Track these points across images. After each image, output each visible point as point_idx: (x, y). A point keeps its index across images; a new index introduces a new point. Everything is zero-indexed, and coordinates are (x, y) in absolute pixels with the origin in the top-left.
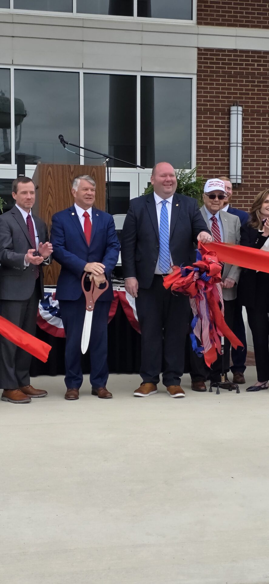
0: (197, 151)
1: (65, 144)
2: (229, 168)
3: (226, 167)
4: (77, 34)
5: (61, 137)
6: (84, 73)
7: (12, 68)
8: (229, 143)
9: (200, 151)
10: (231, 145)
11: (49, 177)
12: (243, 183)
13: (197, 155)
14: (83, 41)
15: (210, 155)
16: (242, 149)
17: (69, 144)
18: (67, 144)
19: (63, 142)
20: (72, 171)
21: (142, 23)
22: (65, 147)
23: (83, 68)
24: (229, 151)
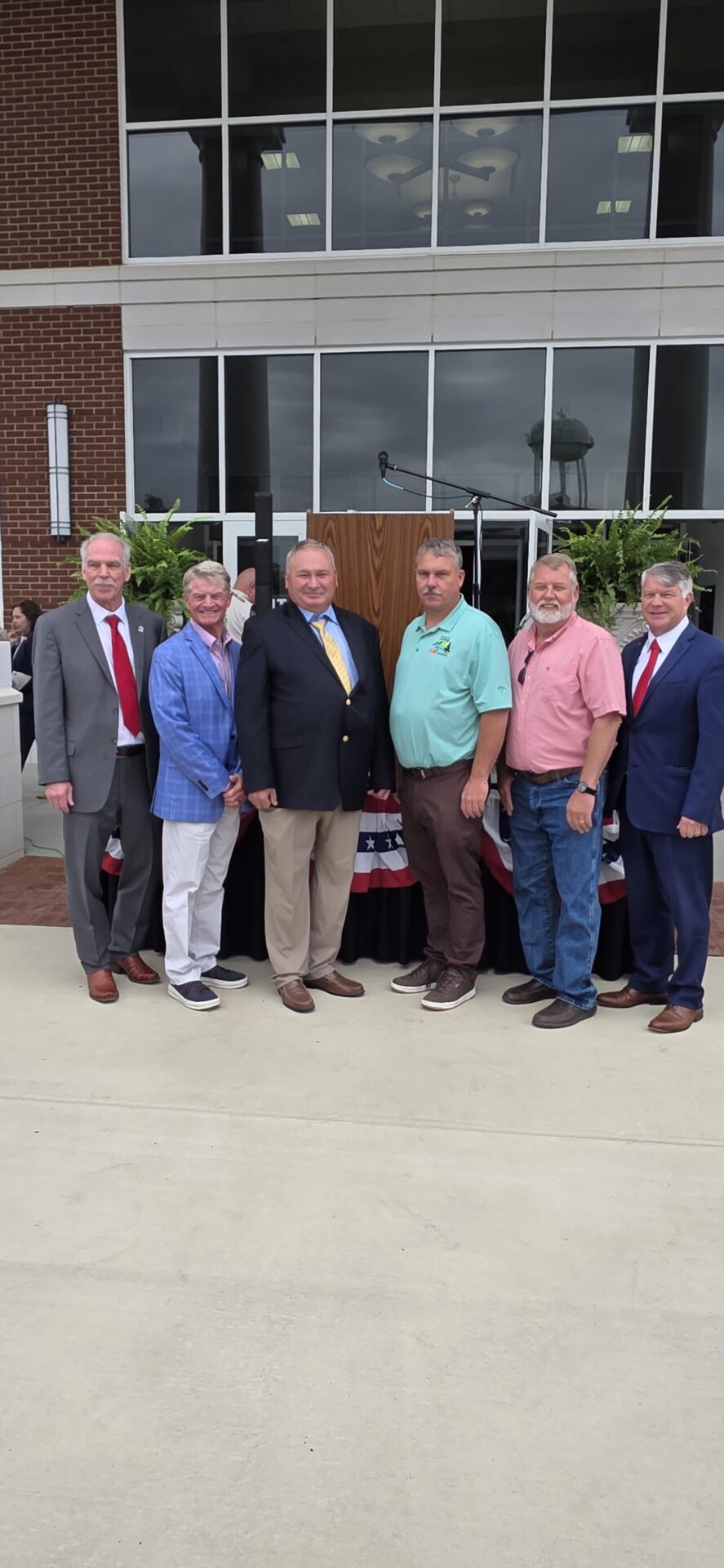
1: (387, 469)
4: (543, 280)
5: (383, 456)
6: (555, 349)
7: (432, 349)
14: (555, 291)
17: (397, 469)
18: (392, 469)
19: (383, 466)
21: (664, 249)
22: (383, 476)
23: (552, 340)
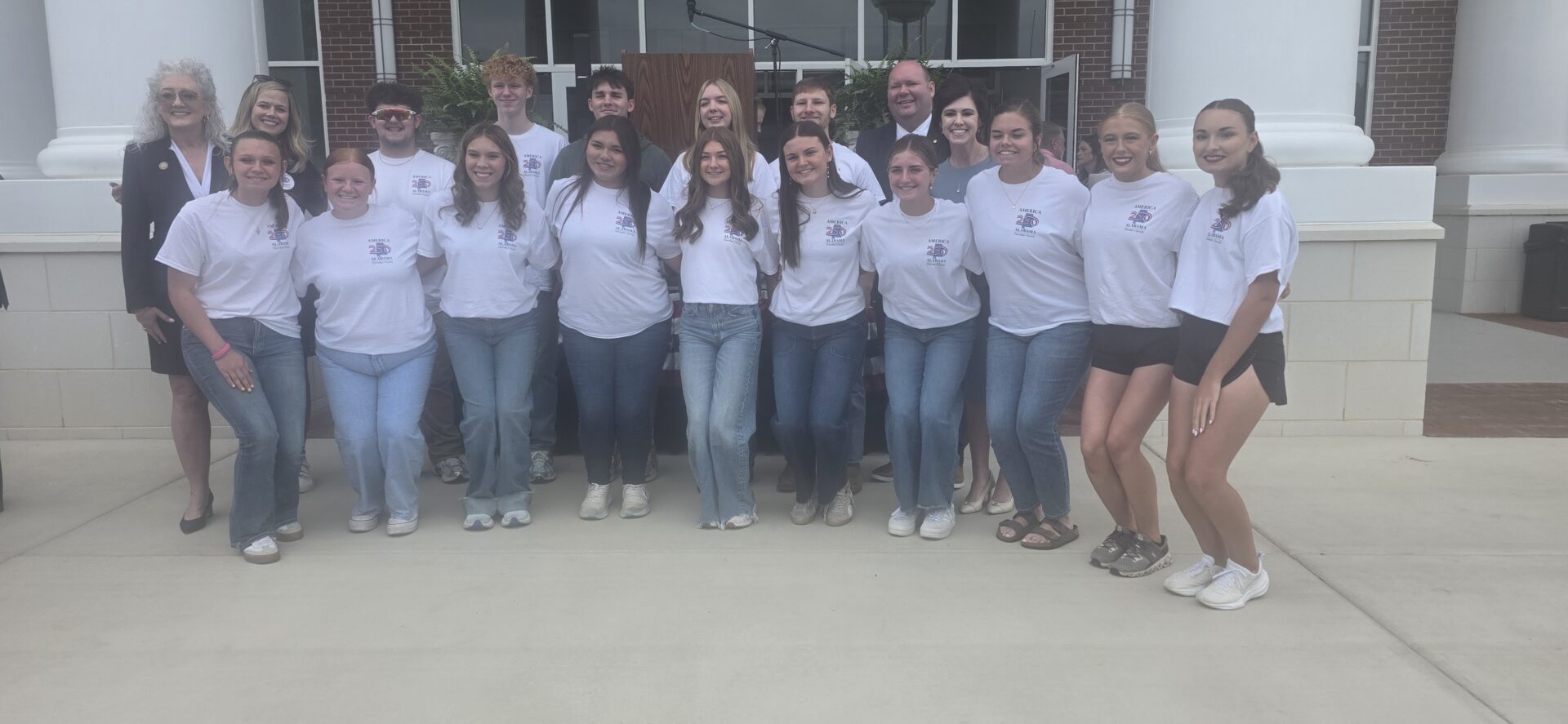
0: (1055, 27)
2: (1110, 54)
3: (1105, 51)
8: (1112, 10)
9: (1060, 27)
10: (1116, 13)
12: (1135, 78)
13: (1055, 34)
15: (1077, 33)
16: (1135, 19)
17: (703, 15)
19: (691, 12)
20: (686, 65)
22: (691, 21)
24: (1111, 25)
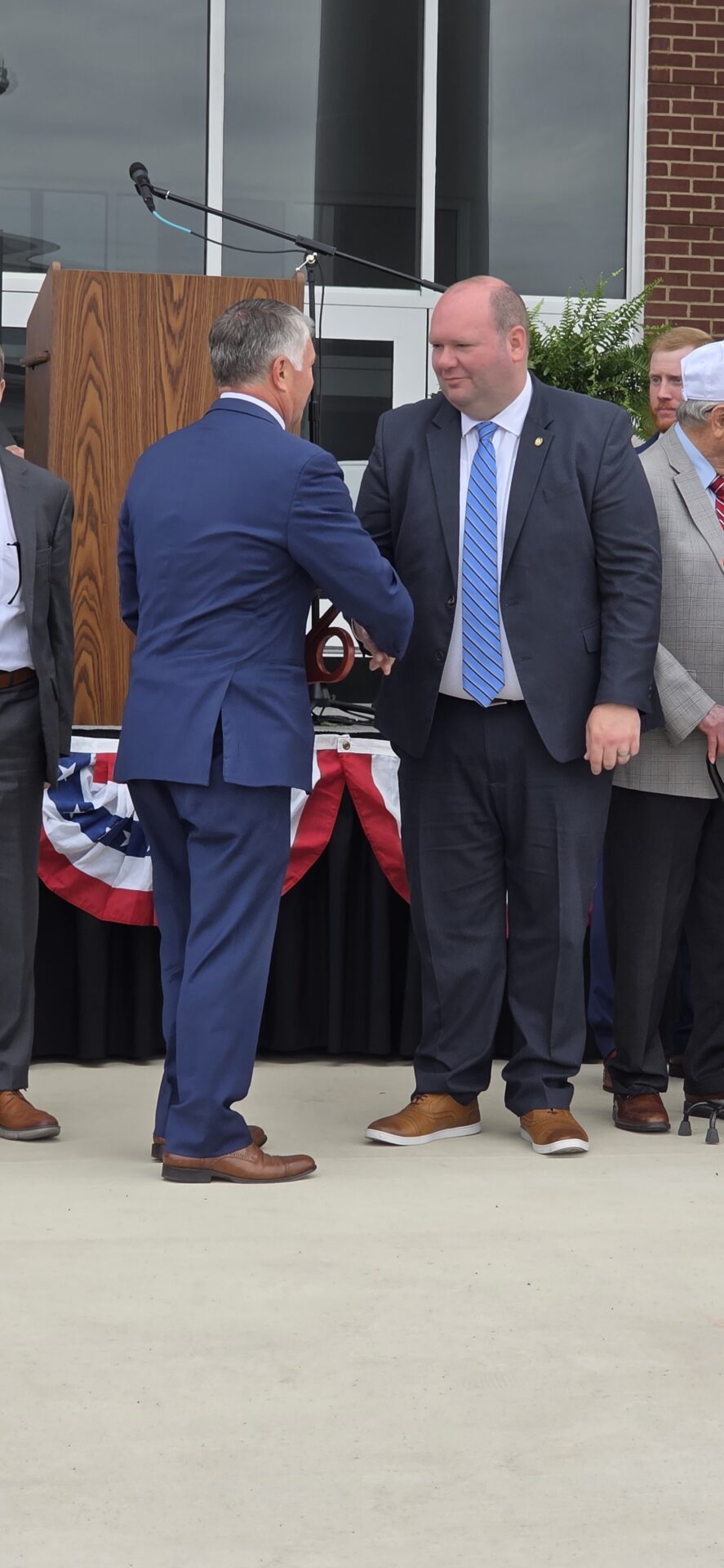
0: (649, 232)
1: (154, 197)
5: (139, 173)
9: (660, 233)
11: (92, 315)
13: (649, 248)
15: (697, 249)
17: (169, 197)
18: (162, 196)
19: (146, 189)
20: (176, 298)
22: (152, 208)
